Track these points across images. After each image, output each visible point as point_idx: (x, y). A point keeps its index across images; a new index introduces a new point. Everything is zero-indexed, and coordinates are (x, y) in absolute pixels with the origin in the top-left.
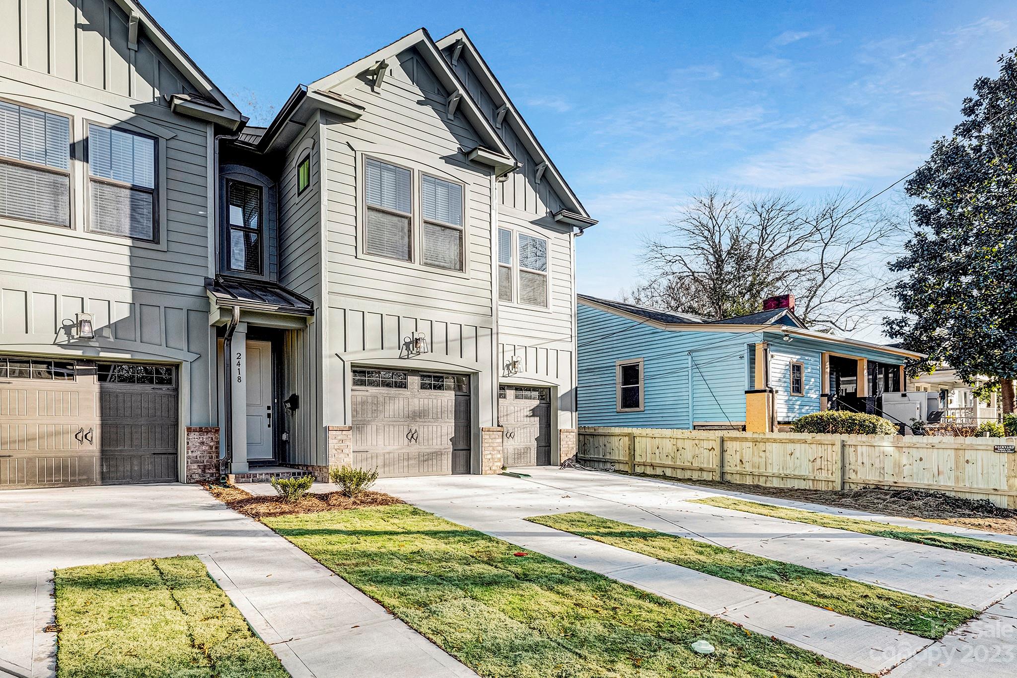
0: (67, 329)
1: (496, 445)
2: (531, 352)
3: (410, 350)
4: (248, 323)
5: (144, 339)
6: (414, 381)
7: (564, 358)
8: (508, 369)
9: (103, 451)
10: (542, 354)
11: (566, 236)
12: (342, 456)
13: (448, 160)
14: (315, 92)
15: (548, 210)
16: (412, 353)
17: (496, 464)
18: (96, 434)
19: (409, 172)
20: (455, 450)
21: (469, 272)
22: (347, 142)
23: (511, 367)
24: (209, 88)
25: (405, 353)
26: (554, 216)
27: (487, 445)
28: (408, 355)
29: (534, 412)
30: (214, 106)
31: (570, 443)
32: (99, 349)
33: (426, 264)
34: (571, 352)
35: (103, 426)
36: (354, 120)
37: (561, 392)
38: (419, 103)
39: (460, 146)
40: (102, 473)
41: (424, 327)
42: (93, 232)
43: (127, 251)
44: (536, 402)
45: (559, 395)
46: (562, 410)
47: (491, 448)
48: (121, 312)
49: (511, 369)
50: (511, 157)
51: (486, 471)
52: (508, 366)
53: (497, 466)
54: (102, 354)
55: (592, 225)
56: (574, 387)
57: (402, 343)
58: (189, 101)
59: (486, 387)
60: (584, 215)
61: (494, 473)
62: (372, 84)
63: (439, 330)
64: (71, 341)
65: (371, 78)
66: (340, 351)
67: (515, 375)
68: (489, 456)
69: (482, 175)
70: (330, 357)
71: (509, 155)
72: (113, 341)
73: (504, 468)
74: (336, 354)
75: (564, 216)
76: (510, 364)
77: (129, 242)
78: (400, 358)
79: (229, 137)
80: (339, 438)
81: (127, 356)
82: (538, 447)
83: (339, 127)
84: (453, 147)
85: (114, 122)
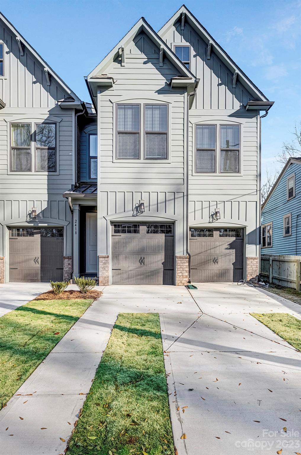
0: (30, 214)
1: (185, 267)
2: (228, 205)
3: (138, 211)
4: (79, 205)
5: (52, 217)
6: (143, 229)
7: (252, 208)
8: (213, 217)
9: (41, 267)
10: (235, 205)
11: (254, 119)
12: (104, 271)
13: (160, 92)
14: (91, 78)
15: (241, 104)
16: (139, 213)
17: (184, 279)
18: (39, 260)
19: (139, 105)
20: (165, 270)
21: (171, 159)
22: (109, 100)
23: (214, 216)
24: (69, 92)
25: (135, 212)
26: (245, 107)
27: (179, 267)
28: (137, 214)
29: (232, 246)
30: (72, 100)
31: (254, 267)
32: (38, 222)
33: (147, 159)
34: (256, 202)
35: (41, 256)
36: (111, 86)
37: (248, 231)
38: (145, 63)
39: (166, 81)
40: (41, 277)
41: (145, 196)
42: (37, 171)
43: (46, 177)
44: (234, 239)
45: (247, 233)
46: (249, 244)
47: (181, 269)
48: (45, 205)
49: (214, 218)
50: (193, 77)
51: (178, 283)
52: (212, 215)
53: (185, 281)
54: (40, 225)
55: (271, 106)
56: (258, 226)
57: (134, 207)
58: (63, 102)
59: (179, 230)
60: (265, 100)
61: (183, 285)
62: (120, 62)
63: (153, 196)
64: (31, 220)
65: (118, 58)
66: (105, 215)
67: (217, 222)
68: (181, 274)
69: (179, 95)
70: (101, 218)
71: (192, 76)
72: (42, 218)
73: (189, 282)
74: (103, 217)
75: (249, 105)
76: (214, 214)
77: (47, 173)
78: (133, 216)
79: (81, 114)
80: (103, 262)
81: (46, 225)
82: (235, 269)
83: (107, 92)
84: (162, 82)
85: (43, 121)
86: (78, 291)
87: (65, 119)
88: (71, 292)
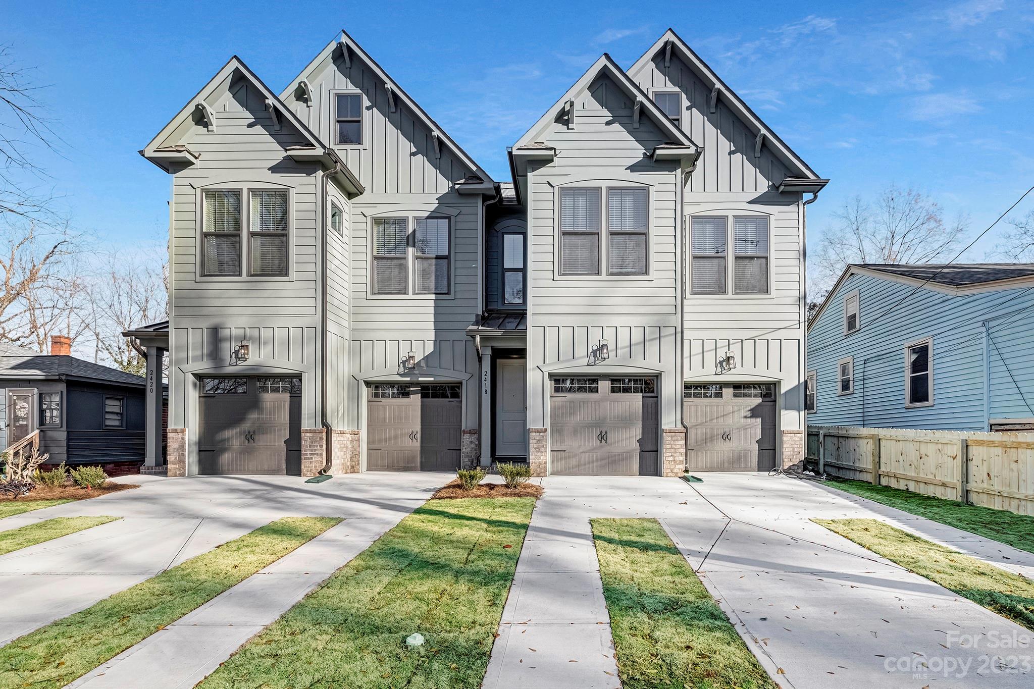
0: (404, 362)
1: (678, 446)
2: (749, 345)
3: (596, 357)
4: (492, 347)
5: (441, 367)
6: (604, 386)
7: (790, 349)
8: (722, 366)
9: (422, 447)
10: (761, 346)
11: (793, 208)
12: (539, 454)
13: (633, 168)
14: (518, 149)
15: (770, 183)
16: (598, 360)
17: (678, 466)
18: (419, 436)
19: (599, 189)
20: (643, 451)
21: (653, 274)
22: (548, 182)
23: (724, 363)
24: (474, 168)
25: (592, 359)
26: (778, 188)
27: (668, 446)
28: (595, 362)
29: (754, 413)
30: (478, 181)
31: (796, 446)
32: (419, 375)
33: (612, 274)
34: (799, 340)
35: (422, 429)
36: (552, 161)
37: (784, 388)
38: (608, 123)
39: (645, 151)
40: (421, 462)
41: (609, 334)
42: (417, 294)
43: (432, 303)
44: (759, 400)
45: (783, 391)
46: (786, 409)
47: (673, 450)
48: (430, 348)
49: (725, 366)
50: (691, 145)
51: (667, 473)
52: (721, 363)
53: (679, 469)
54: (420, 379)
55: (823, 186)
56: (802, 380)
57: (590, 350)
58: (464, 184)
59: (669, 389)
60: (812, 177)
61: (676, 476)
62: (566, 123)
63: (624, 335)
64: (406, 371)
65: (564, 118)
66: (540, 364)
67: (729, 372)
68: (671, 458)
69: (667, 173)
70: (533, 369)
71: (690, 144)
72: (425, 369)
73: (686, 471)
74: (537, 366)
75: (785, 186)
76: (724, 361)
77: (433, 297)
78: (588, 365)
79: (492, 202)
80: (537, 439)
81: (432, 379)
82: (761, 450)
83: (543, 170)
84: (638, 153)
85: (427, 214)
86: (502, 485)
87: (465, 210)
88: (491, 487)
